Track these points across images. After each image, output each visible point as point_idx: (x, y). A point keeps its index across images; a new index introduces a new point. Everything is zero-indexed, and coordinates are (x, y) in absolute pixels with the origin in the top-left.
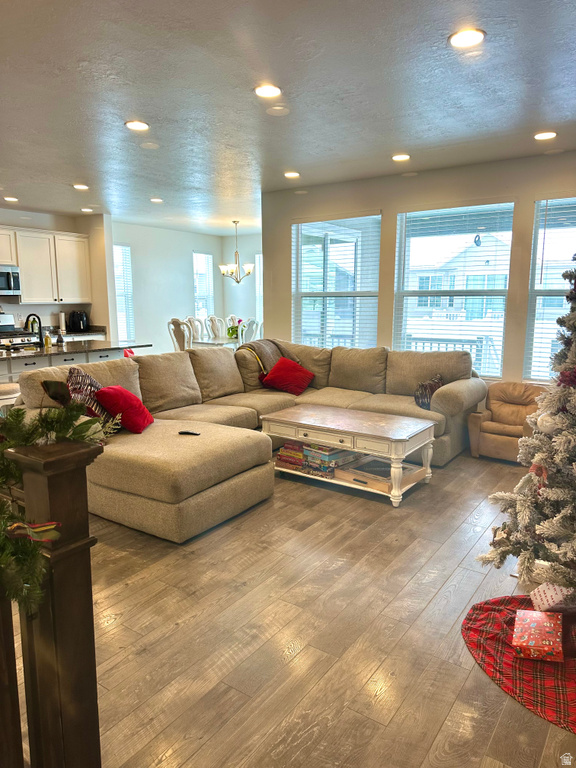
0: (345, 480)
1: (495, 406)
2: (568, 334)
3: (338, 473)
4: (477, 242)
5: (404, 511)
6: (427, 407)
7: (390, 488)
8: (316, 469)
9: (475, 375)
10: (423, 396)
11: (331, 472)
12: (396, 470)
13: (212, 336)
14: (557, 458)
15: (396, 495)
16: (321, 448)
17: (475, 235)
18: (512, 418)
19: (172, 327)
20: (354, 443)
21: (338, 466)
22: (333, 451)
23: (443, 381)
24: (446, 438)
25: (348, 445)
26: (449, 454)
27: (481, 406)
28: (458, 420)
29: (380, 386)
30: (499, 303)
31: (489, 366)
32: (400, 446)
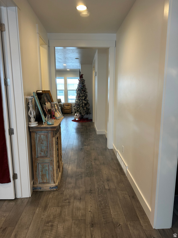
31: (63, 101)
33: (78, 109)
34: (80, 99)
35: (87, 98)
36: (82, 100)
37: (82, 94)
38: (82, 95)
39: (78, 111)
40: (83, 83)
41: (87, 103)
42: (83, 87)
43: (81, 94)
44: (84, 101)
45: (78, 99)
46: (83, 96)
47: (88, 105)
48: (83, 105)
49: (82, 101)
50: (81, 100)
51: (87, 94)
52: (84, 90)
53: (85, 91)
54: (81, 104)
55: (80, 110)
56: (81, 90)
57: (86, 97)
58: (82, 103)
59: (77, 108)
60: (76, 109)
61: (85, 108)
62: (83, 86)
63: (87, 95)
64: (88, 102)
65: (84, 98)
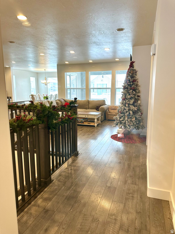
0: (86, 124)
1: (110, 110)
2: (123, 94)
3: (84, 123)
4: (103, 77)
5: (97, 127)
6: (98, 110)
7: (95, 124)
8: (80, 122)
9: (106, 105)
10: (97, 108)
11: (83, 122)
12: (96, 120)
13: (39, 99)
14: (122, 110)
15: (96, 125)
16: (81, 118)
17: (102, 75)
18: (113, 112)
19: (31, 96)
20: (88, 116)
21: (84, 122)
22: (84, 118)
23: (101, 106)
24: (102, 116)
25: (87, 117)
26: (103, 119)
27: (107, 110)
28: (104, 112)
29: (88, 108)
30: (109, 90)
31: (108, 103)
32: (96, 116)
33: (121, 120)
34: (126, 103)
35: (139, 102)
36: (129, 104)
37: (130, 95)
38: (129, 97)
39: (121, 123)
40: (132, 77)
41: (139, 110)
42: (131, 83)
43: (128, 94)
44: (132, 107)
45: (123, 102)
46: (131, 98)
47: (140, 113)
48: (130, 113)
49: (129, 107)
50: (127, 105)
51: (139, 94)
52: (134, 87)
53: (134, 90)
54: (127, 112)
55: (124, 121)
56: (127, 88)
57: (136, 100)
58: (129, 110)
59: (120, 118)
60: (118, 119)
61: (134, 119)
62: (133, 82)
63: (138, 96)
64: (141, 108)
65: (132, 101)
